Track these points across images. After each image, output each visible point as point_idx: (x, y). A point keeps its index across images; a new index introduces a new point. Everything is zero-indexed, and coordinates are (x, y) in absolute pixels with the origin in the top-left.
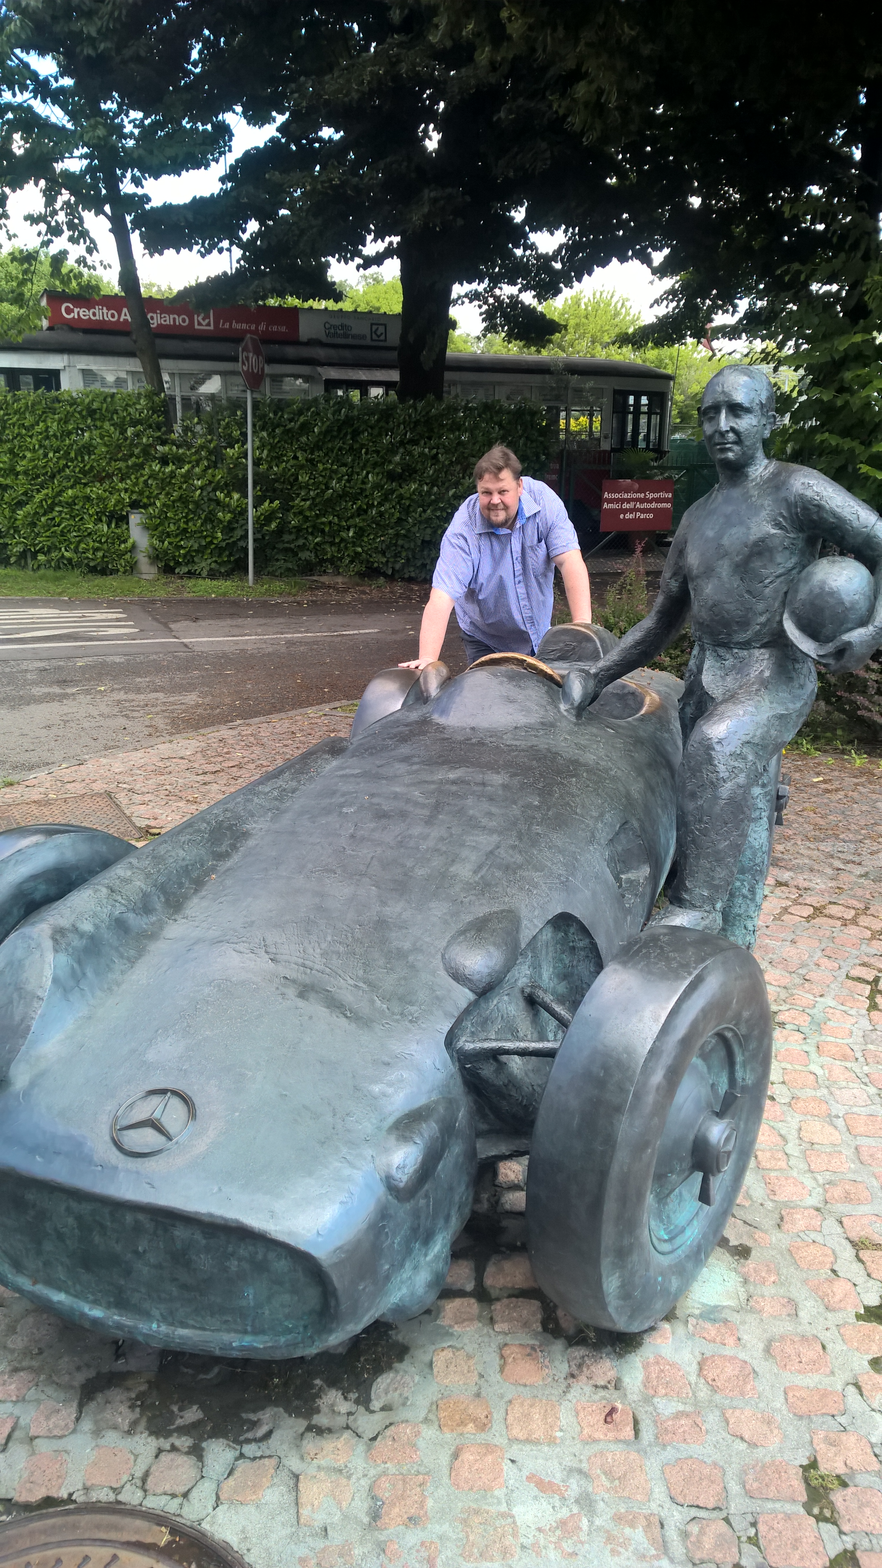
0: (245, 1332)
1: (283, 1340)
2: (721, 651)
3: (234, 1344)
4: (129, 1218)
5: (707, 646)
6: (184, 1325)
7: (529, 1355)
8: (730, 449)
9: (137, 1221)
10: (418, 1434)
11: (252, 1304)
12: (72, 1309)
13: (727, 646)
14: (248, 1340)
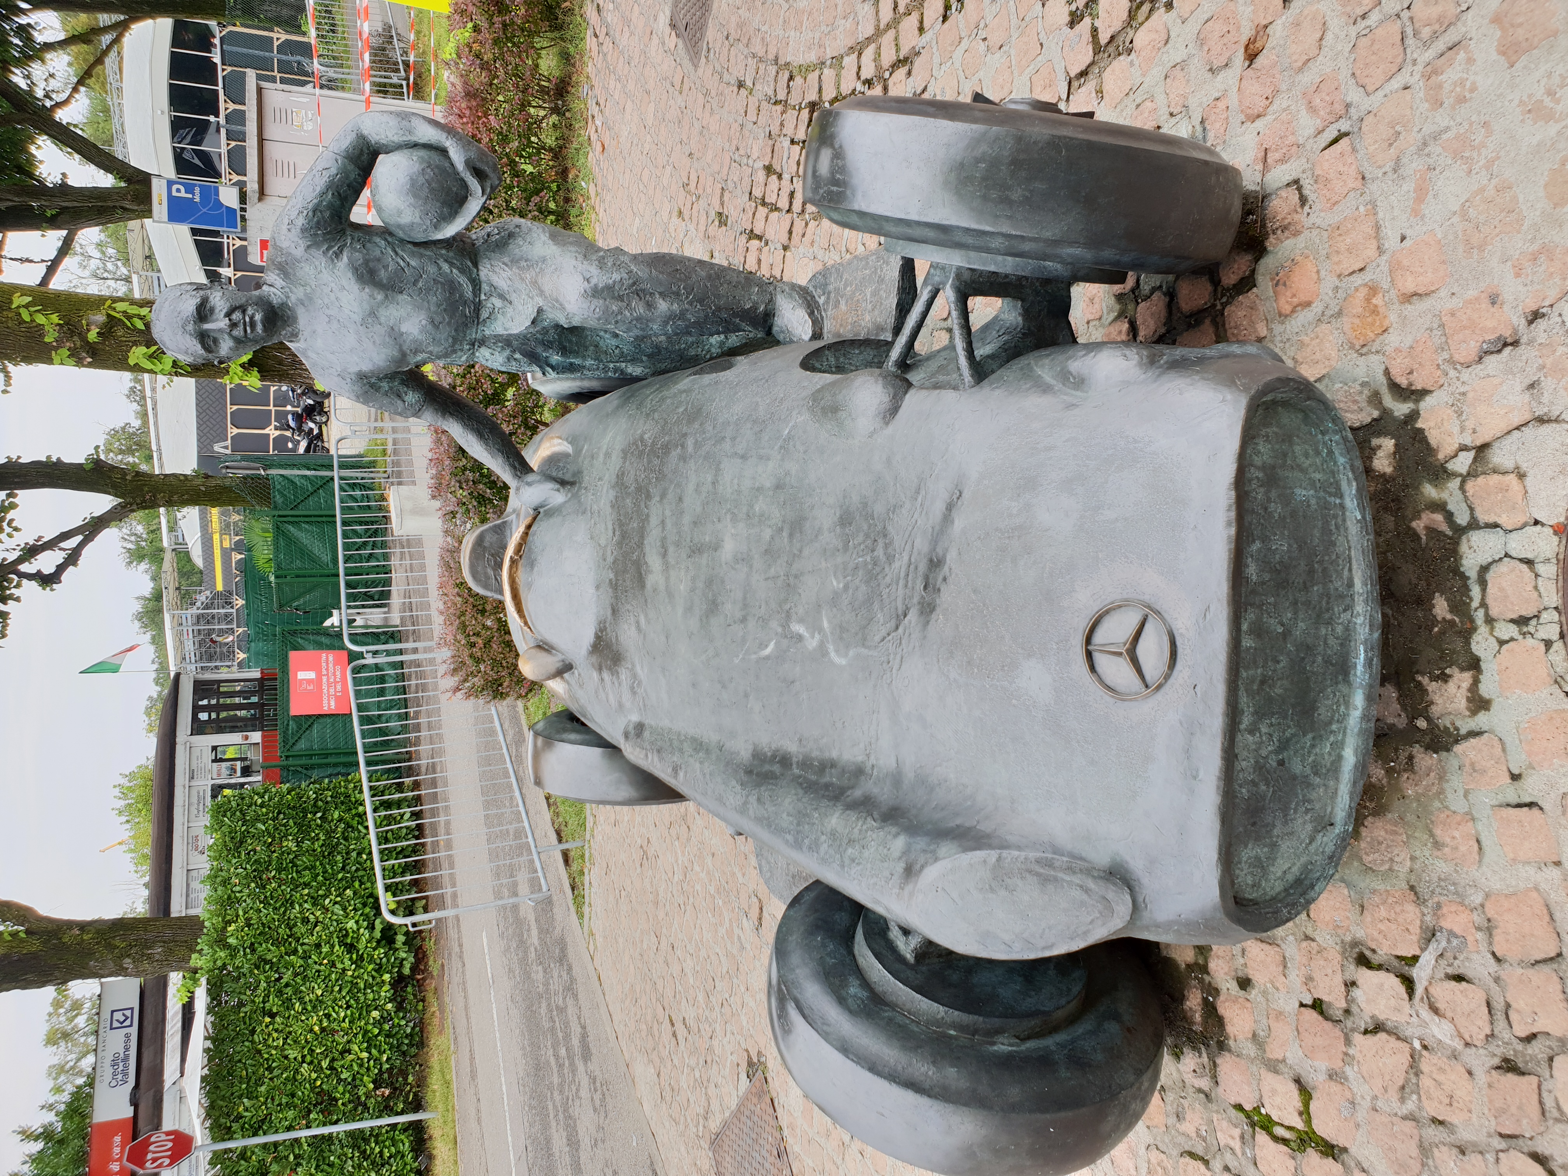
0: (1342, 506)
1: (1341, 460)
2: (484, 314)
3: (1359, 517)
4: (1247, 642)
5: (479, 336)
6: (1350, 584)
7: (1285, 284)
8: (252, 318)
9: (1251, 632)
10: (1397, 350)
11: (1312, 492)
12: (1362, 732)
13: (478, 307)
14: (1351, 503)
